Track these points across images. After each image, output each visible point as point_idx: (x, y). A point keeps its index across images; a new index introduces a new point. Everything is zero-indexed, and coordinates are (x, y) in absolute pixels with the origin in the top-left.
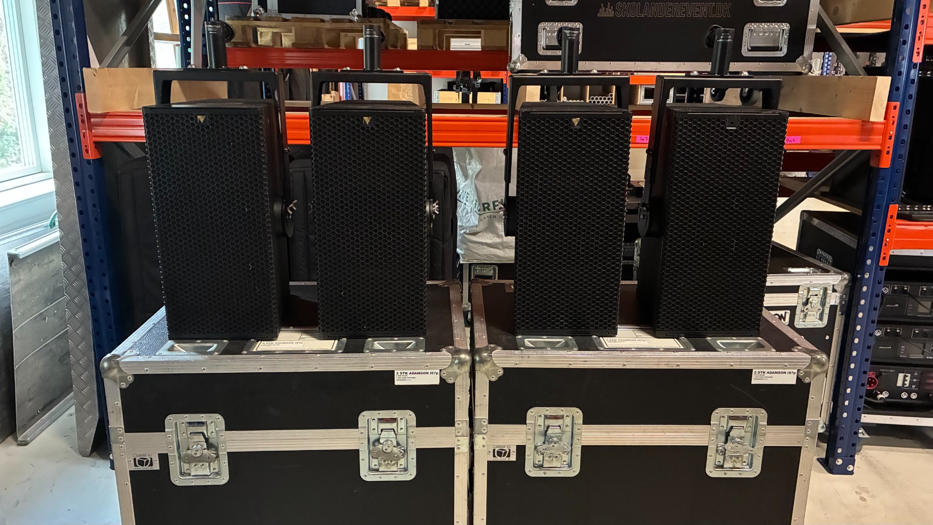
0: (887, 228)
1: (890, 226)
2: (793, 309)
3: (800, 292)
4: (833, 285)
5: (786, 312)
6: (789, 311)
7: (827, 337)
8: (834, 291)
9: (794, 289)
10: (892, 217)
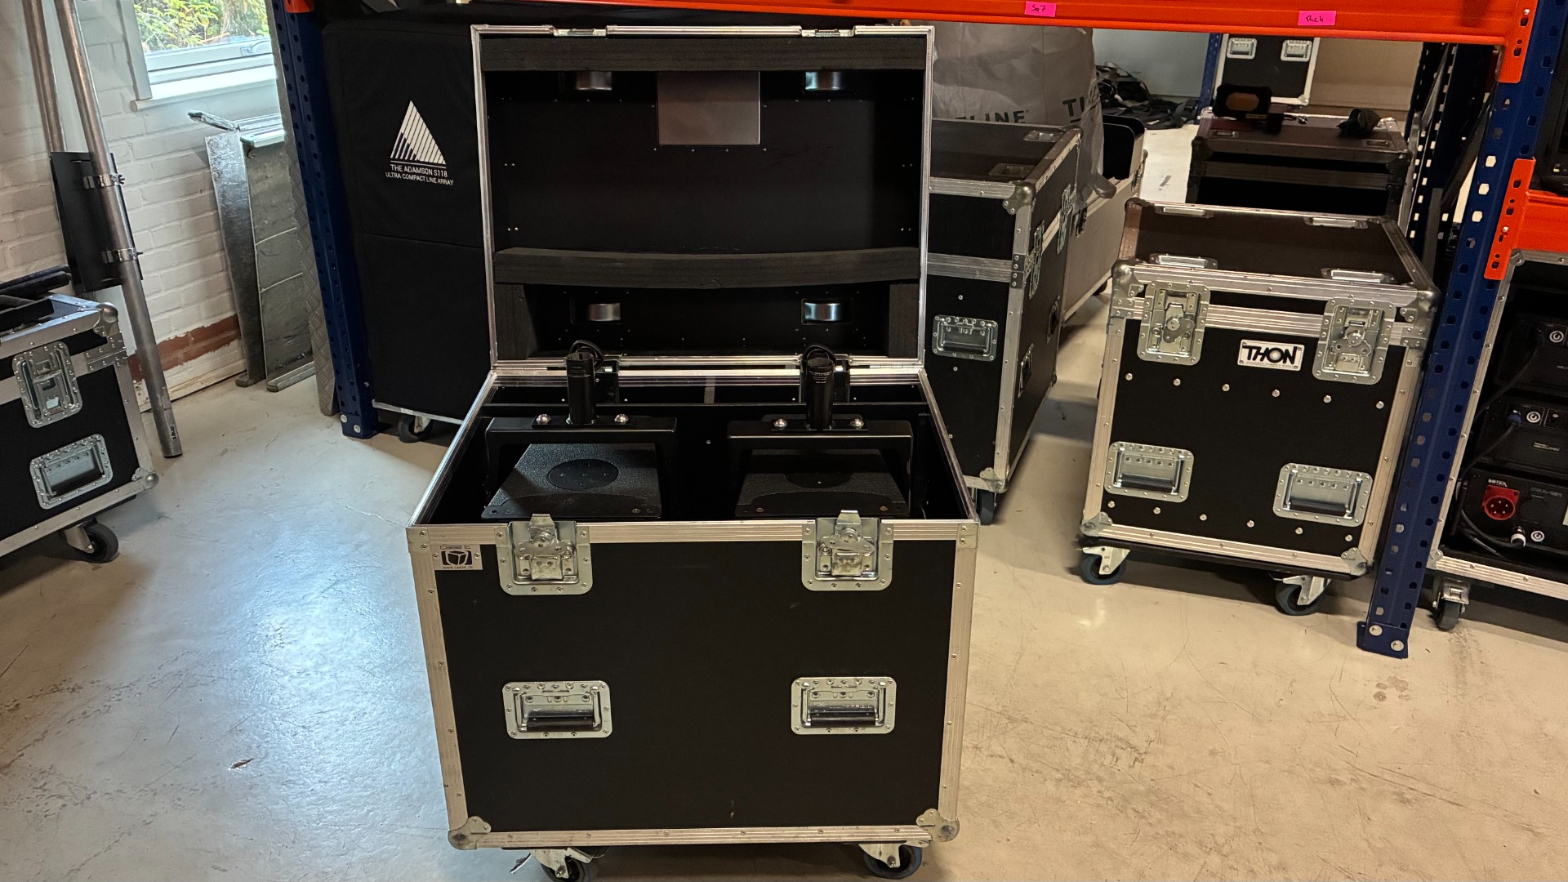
0: (1506, 206)
1: (1512, 201)
2: (1311, 344)
3: (1325, 314)
4: (1398, 309)
5: (1295, 349)
6: (1302, 347)
7: (1380, 405)
8: (1399, 318)
9: (1317, 307)
10: (1517, 184)
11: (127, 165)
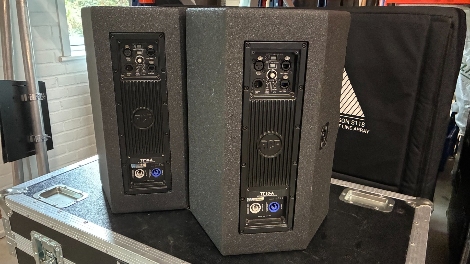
11: (54, 89)
